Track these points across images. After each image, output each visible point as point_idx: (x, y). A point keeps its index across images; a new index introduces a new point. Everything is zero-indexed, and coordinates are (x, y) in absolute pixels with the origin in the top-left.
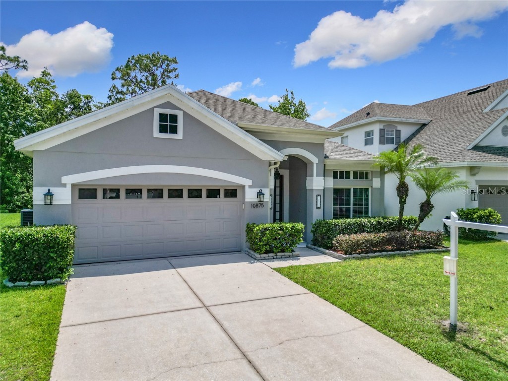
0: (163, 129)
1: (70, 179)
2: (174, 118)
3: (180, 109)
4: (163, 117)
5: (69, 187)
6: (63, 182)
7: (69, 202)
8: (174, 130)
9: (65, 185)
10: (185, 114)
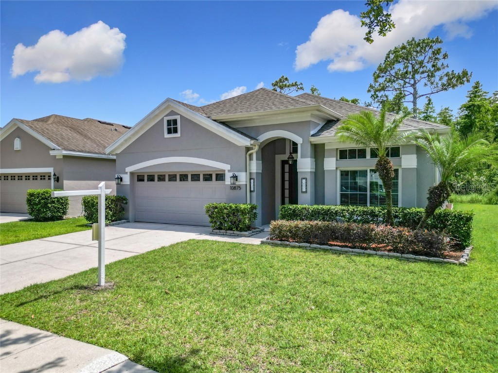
0: (169, 132)
1: (129, 169)
2: (175, 122)
3: (179, 114)
4: (169, 122)
5: (129, 173)
6: (126, 171)
7: (129, 183)
8: (175, 131)
9: (127, 173)
10: (182, 117)
